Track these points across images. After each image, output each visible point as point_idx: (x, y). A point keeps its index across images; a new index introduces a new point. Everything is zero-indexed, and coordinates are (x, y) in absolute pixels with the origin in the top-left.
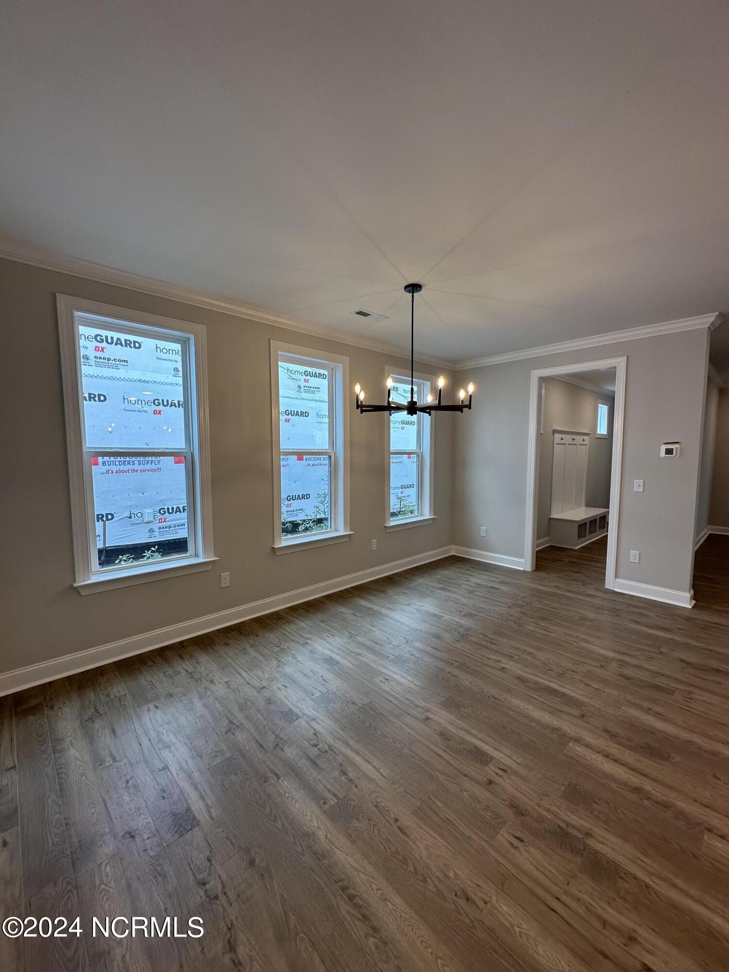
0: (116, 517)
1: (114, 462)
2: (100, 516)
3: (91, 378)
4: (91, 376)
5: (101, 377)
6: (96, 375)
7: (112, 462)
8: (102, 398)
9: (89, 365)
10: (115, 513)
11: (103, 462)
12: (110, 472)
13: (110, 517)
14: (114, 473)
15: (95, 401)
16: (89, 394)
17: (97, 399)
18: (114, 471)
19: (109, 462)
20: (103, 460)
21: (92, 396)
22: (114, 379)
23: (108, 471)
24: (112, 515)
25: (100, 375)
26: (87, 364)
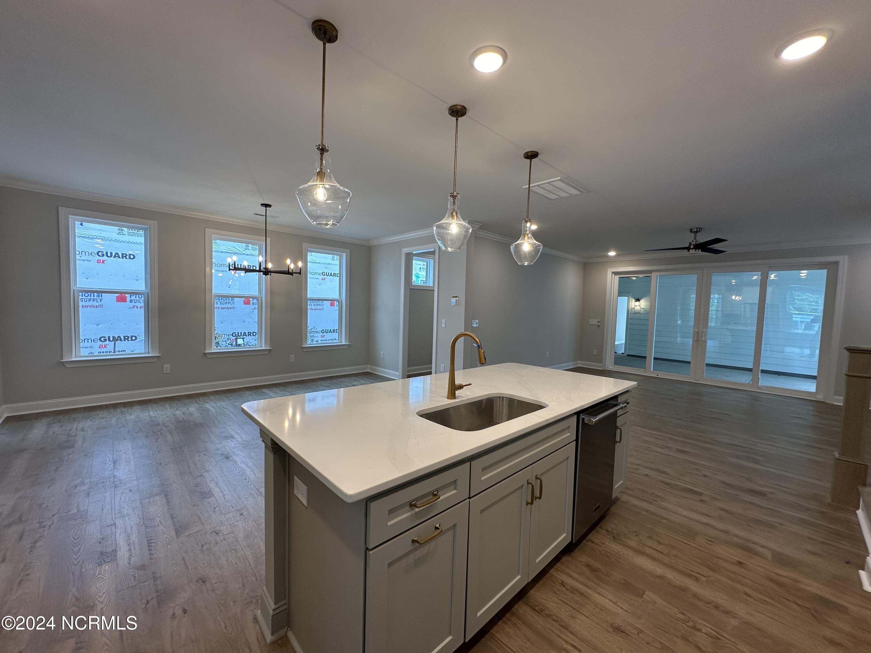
0: (139, 339)
1: (139, 301)
2: (126, 337)
3: (124, 243)
4: (124, 242)
5: (128, 242)
6: (128, 241)
7: (137, 301)
8: (132, 257)
9: (123, 235)
10: (138, 336)
11: (131, 300)
12: (135, 307)
13: (134, 338)
14: (139, 308)
15: (126, 258)
16: (122, 254)
17: (128, 257)
18: (139, 307)
19: (135, 301)
20: (131, 299)
21: (124, 255)
22: (141, 244)
23: (134, 307)
24: (135, 337)
25: (131, 241)
26: (122, 234)
